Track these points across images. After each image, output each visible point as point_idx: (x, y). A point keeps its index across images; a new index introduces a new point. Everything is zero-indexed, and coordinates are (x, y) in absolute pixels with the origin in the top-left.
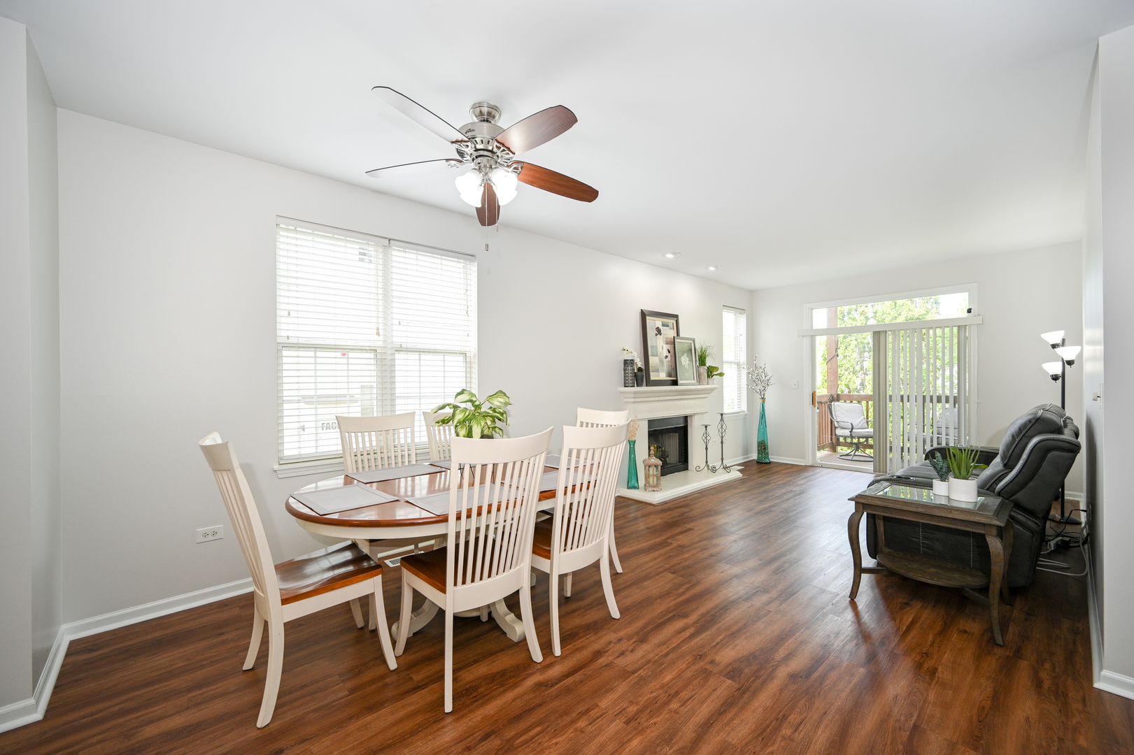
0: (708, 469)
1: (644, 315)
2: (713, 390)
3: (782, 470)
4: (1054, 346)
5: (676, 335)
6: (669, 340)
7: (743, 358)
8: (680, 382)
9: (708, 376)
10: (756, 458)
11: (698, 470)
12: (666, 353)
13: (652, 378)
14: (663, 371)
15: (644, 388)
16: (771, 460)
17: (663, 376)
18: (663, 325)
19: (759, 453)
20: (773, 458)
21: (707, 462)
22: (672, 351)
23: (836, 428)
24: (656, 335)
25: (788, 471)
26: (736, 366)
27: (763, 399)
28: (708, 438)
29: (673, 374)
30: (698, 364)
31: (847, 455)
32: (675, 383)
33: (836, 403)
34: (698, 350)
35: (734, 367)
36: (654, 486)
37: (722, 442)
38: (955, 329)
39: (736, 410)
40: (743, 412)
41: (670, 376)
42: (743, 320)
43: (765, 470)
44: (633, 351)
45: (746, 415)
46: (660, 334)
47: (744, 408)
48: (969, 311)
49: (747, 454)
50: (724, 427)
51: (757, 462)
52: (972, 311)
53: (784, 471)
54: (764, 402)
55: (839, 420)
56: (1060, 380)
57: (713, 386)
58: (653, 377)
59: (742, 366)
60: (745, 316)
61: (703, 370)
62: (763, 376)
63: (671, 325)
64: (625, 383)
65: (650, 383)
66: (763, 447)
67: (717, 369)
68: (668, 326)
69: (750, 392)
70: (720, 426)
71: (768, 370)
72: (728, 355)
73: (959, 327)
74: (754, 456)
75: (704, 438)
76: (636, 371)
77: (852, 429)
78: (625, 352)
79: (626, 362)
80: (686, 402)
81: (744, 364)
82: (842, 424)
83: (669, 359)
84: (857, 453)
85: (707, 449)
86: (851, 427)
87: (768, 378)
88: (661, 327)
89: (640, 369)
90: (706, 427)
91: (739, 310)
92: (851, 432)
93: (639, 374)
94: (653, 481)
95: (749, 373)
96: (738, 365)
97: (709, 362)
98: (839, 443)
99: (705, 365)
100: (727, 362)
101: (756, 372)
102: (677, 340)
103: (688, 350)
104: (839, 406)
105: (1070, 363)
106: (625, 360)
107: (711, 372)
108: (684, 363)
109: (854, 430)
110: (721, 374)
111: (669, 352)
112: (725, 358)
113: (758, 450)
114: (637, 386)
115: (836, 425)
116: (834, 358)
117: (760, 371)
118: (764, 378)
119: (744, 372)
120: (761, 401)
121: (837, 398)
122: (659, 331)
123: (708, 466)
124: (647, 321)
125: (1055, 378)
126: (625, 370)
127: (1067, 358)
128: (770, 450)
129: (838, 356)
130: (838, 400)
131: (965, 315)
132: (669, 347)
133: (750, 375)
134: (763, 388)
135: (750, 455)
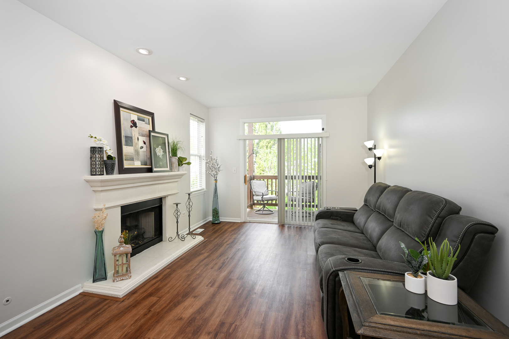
0: (179, 238)
1: (117, 106)
2: (182, 175)
3: (228, 228)
4: (370, 149)
5: (151, 129)
6: (144, 133)
7: (203, 152)
8: (155, 169)
9: (179, 165)
10: (212, 220)
11: (171, 240)
12: (141, 144)
13: (125, 166)
14: (138, 160)
15: (116, 176)
16: (221, 220)
17: (138, 164)
18: (139, 119)
19: (213, 217)
20: (221, 219)
21: (177, 232)
22: (147, 143)
23: (253, 195)
24: (131, 127)
25: (232, 228)
26: (198, 158)
27: (216, 180)
28: (179, 214)
29: (148, 162)
30: (171, 155)
31: (259, 210)
32: (150, 170)
33: (254, 181)
34: (171, 144)
35: (197, 158)
36: (123, 275)
37: (189, 216)
38: (317, 139)
39: (199, 188)
40: (203, 189)
41: (146, 165)
42: (203, 127)
43: (217, 230)
44: (102, 139)
45: (205, 191)
46: (136, 127)
47: (204, 186)
48: (323, 129)
49: (206, 218)
50: (191, 204)
51: (213, 223)
52: (324, 129)
53: (230, 229)
54: (216, 182)
55: (255, 191)
56: (373, 168)
57: (183, 172)
58: (127, 165)
59: (203, 158)
60: (204, 124)
61: (175, 160)
62: (216, 165)
63: (147, 120)
64: (91, 171)
65: (123, 170)
66: (216, 213)
67: (186, 159)
68: (144, 121)
69: (208, 175)
70: (188, 203)
71: (219, 162)
72: (194, 149)
73: (318, 138)
74: (210, 218)
75: (175, 214)
76: (105, 158)
77: (263, 196)
78: (93, 139)
79: (93, 150)
80: (160, 186)
81: (203, 156)
82: (257, 194)
83: (144, 149)
84: (264, 209)
85: (177, 222)
86: (262, 195)
87: (218, 166)
88: (136, 120)
89: (109, 157)
90: (177, 205)
91: (201, 119)
92: (262, 198)
93: (109, 162)
94: (122, 270)
95: (207, 163)
96: (200, 157)
97: (180, 154)
98: (254, 204)
99: (176, 156)
100: (193, 155)
101: (212, 162)
102: (152, 134)
103: (163, 143)
104: (255, 182)
105: (379, 158)
106: (91, 148)
107: (181, 162)
108: (158, 154)
109: (264, 197)
110: (189, 163)
111: (145, 143)
112: (192, 152)
113: (213, 215)
114: (107, 174)
115: (254, 194)
116: (252, 155)
117: (214, 161)
118: (216, 166)
119: (204, 162)
120: (214, 182)
121: (253, 178)
122: (134, 124)
123: (178, 235)
124: (121, 112)
125: (370, 167)
126: (91, 158)
127: (378, 156)
128: (220, 214)
129: (253, 153)
130: (254, 179)
131: (321, 131)
132: (145, 139)
133: (208, 164)
134: (216, 173)
135: (207, 218)
